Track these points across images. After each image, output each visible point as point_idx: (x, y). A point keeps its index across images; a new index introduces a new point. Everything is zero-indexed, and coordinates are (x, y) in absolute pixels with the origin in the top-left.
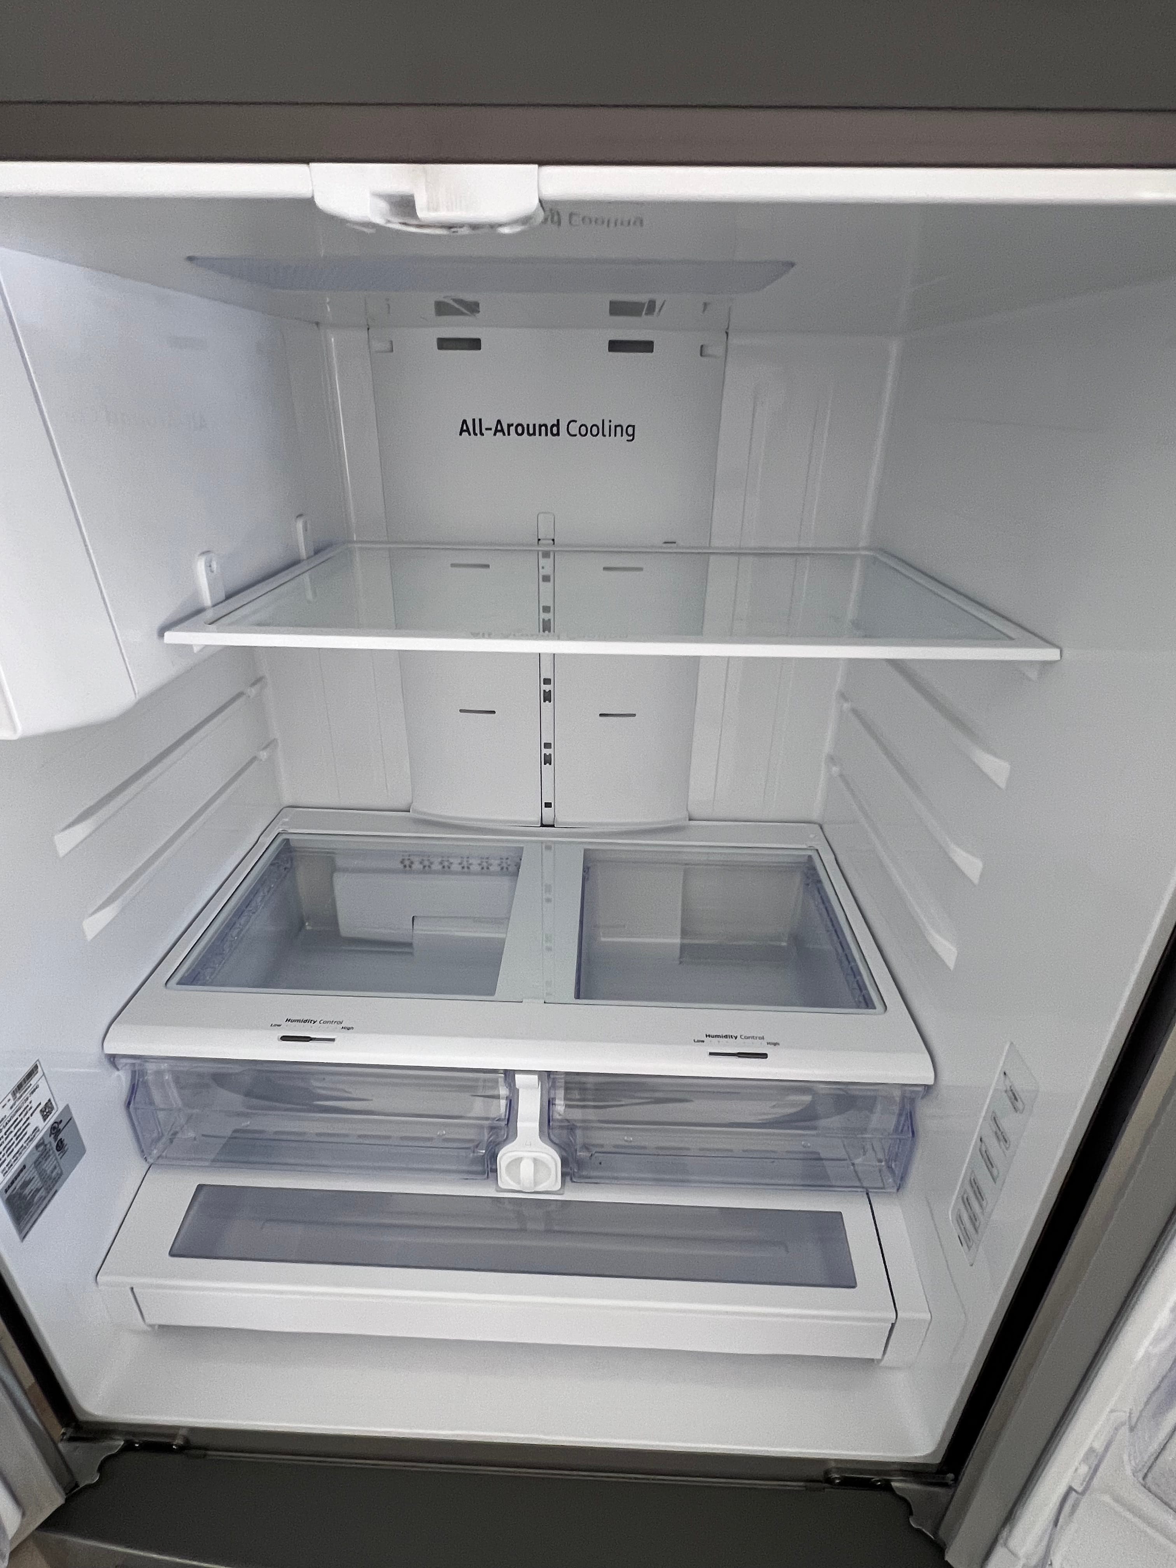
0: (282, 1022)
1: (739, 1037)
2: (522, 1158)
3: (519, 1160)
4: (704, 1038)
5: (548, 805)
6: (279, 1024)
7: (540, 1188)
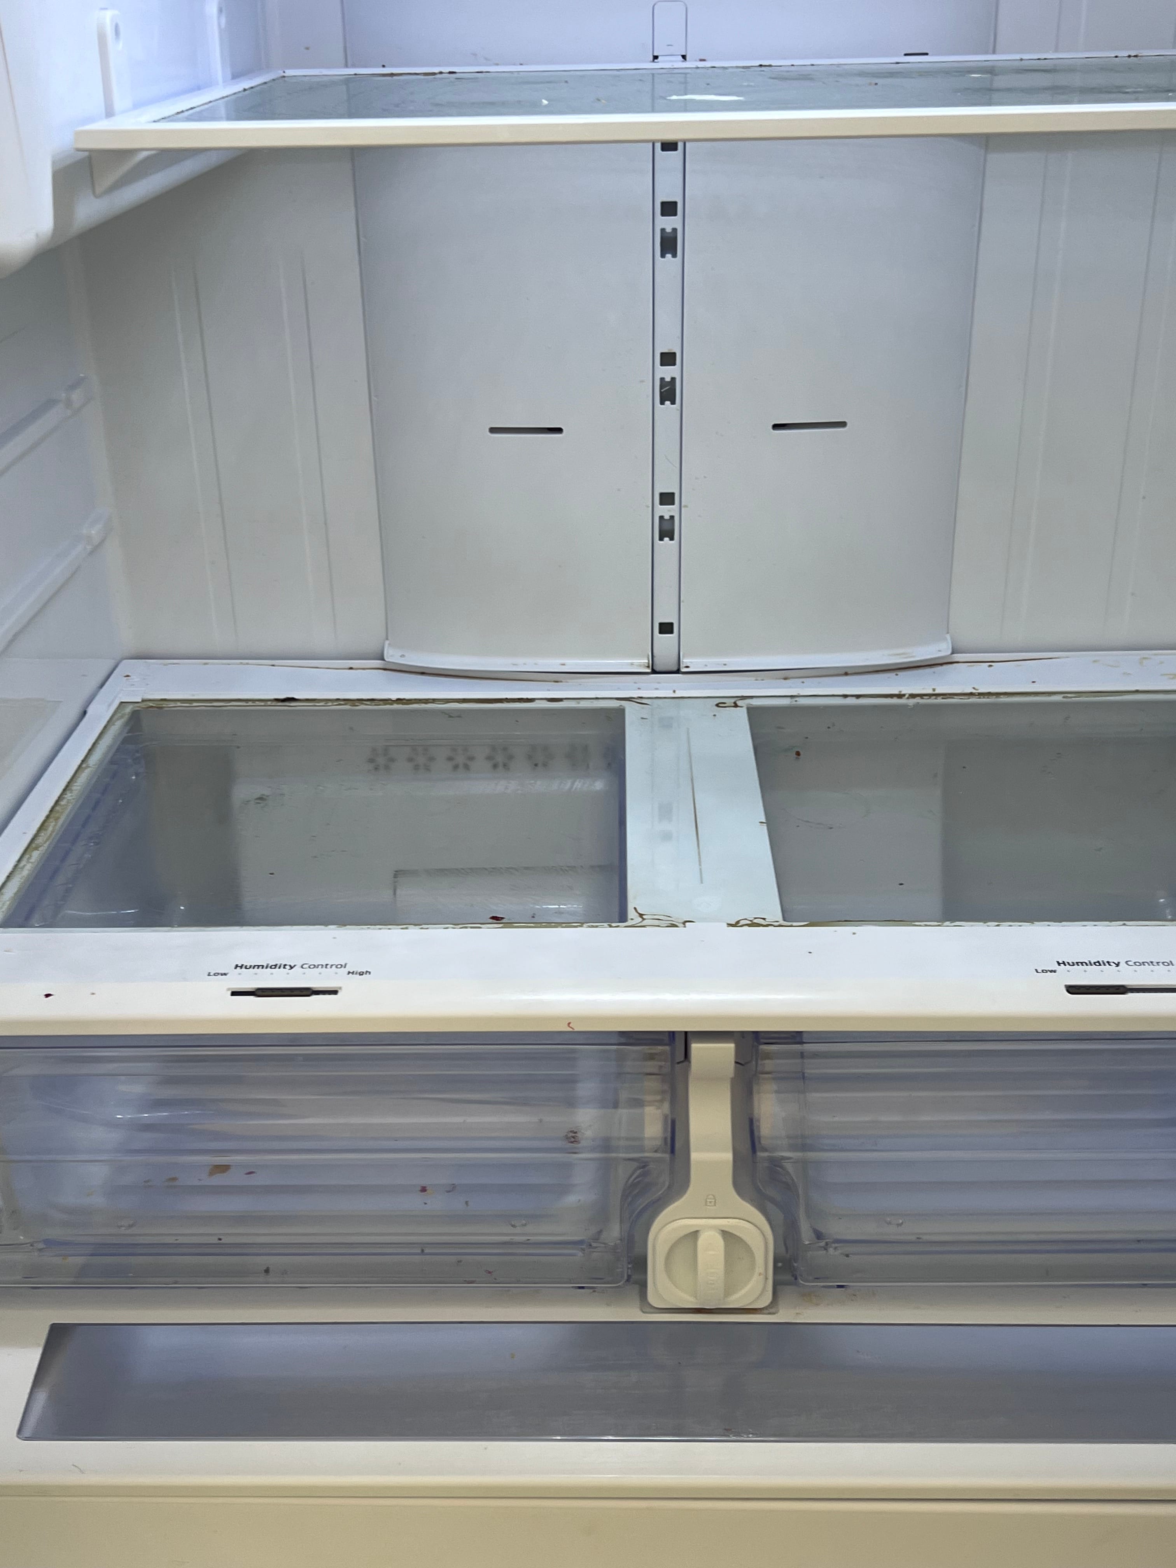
0: (229, 968)
1: (1123, 964)
2: (697, 1232)
3: (694, 1235)
4: (1055, 967)
5: (666, 628)
6: (223, 972)
7: (734, 1301)
